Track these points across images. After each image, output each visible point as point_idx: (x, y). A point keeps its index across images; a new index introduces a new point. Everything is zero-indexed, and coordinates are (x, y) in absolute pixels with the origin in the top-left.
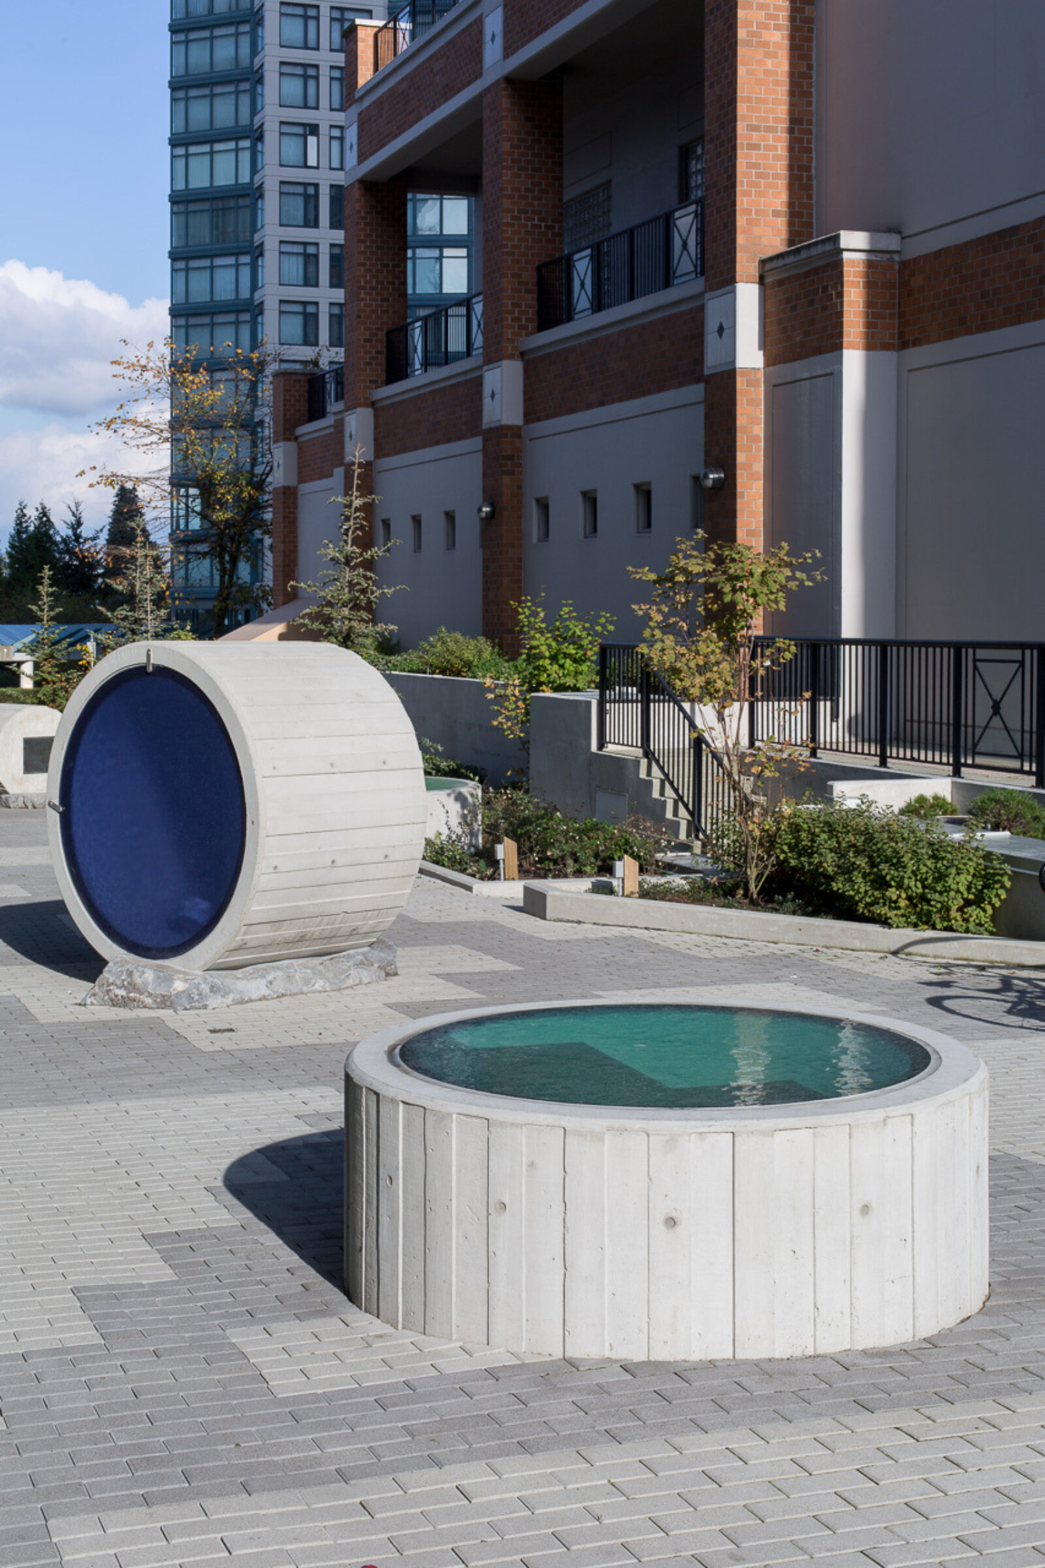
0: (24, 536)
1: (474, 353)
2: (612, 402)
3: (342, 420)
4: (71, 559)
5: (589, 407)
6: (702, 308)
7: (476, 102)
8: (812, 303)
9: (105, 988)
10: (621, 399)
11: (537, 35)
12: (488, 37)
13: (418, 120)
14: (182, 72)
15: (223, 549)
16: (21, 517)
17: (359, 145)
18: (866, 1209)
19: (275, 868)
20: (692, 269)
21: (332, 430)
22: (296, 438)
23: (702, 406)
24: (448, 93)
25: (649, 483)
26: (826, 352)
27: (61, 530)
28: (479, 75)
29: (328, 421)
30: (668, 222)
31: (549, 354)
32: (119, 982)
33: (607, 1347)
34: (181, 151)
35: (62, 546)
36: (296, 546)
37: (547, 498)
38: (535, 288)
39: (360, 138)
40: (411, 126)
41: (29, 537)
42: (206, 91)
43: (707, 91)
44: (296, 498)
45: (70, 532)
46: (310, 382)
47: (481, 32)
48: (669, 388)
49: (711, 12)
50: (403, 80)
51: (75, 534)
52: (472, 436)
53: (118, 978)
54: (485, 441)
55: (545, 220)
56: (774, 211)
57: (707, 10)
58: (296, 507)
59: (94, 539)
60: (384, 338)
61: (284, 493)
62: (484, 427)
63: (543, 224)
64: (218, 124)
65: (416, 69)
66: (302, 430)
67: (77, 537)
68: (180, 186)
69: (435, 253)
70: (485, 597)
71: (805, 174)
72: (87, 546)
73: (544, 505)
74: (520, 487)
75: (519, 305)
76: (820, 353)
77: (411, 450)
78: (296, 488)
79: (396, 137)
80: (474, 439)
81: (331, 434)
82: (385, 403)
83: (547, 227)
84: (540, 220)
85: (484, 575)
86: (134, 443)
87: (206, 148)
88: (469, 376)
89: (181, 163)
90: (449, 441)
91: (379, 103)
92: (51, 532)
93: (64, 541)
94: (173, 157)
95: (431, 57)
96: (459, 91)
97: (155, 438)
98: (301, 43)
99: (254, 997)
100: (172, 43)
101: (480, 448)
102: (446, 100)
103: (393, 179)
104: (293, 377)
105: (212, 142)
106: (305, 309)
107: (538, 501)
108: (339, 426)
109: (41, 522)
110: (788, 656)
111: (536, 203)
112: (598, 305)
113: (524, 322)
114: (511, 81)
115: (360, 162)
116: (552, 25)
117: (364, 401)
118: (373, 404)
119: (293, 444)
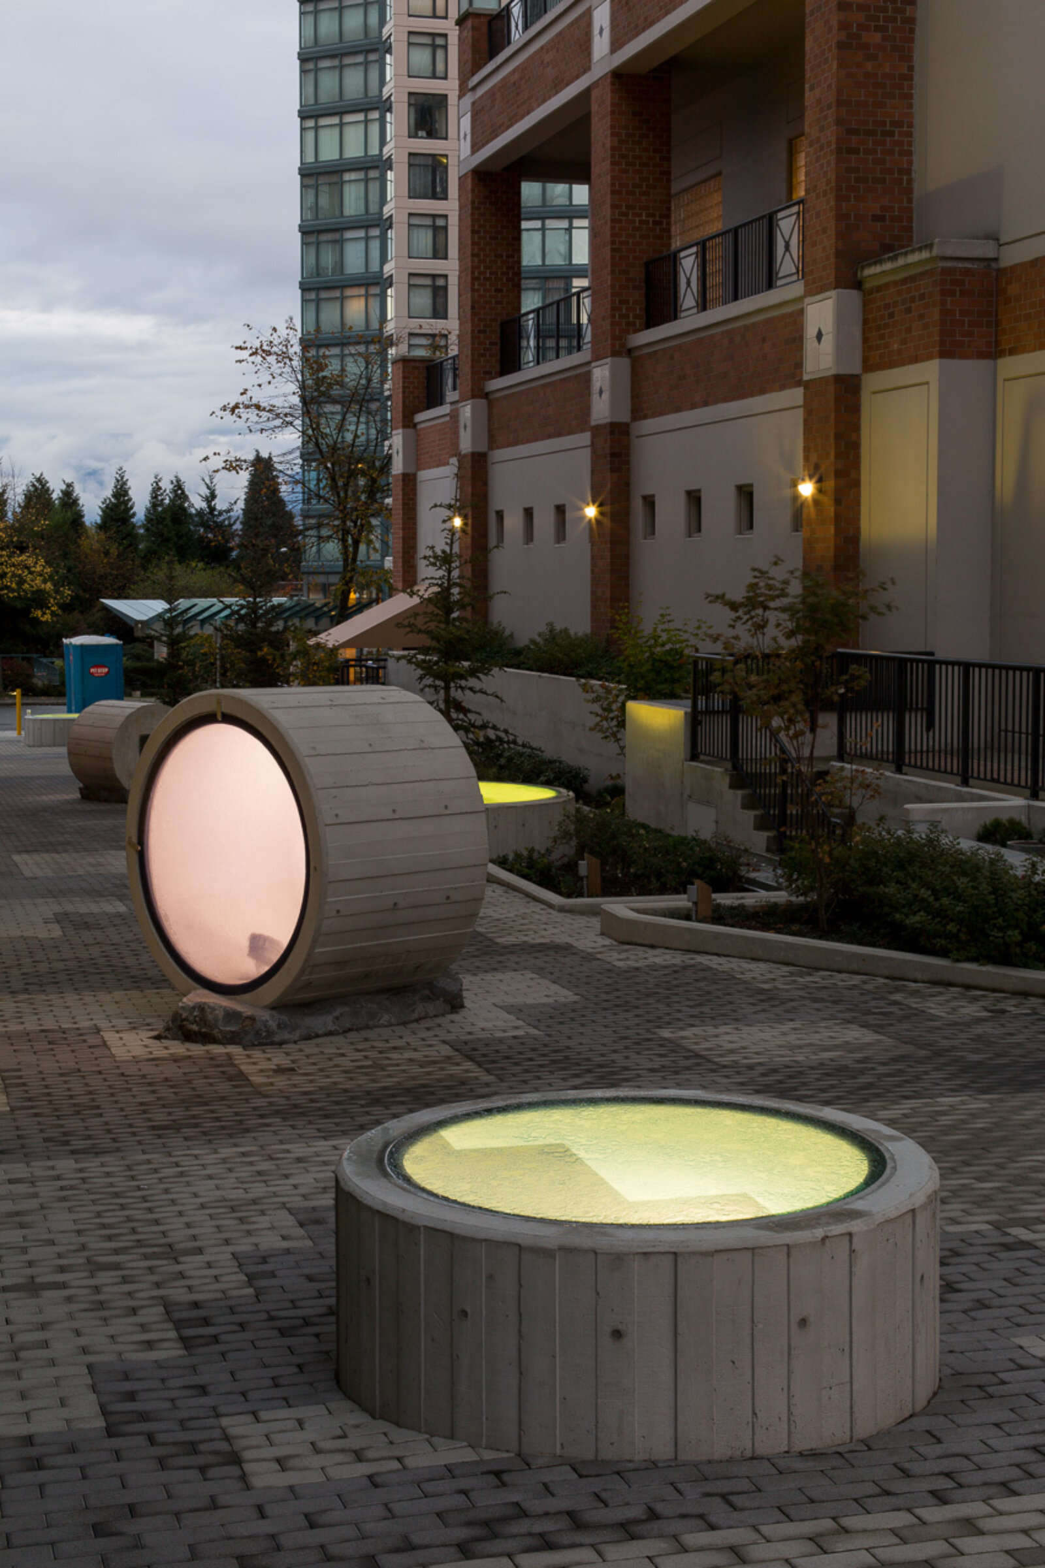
0: (160, 509)
1: (585, 347)
2: (715, 402)
3: (457, 410)
4: (205, 532)
5: (694, 406)
6: (801, 312)
7: (585, 95)
8: (909, 310)
9: (179, 1023)
10: (725, 400)
11: (644, 30)
12: (596, 30)
13: (528, 113)
14: (311, 43)
15: (346, 532)
16: (156, 490)
17: (473, 134)
18: (803, 1322)
19: (338, 911)
20: (794, 271)
21: (448, 419)
22: (415, 425)
23: (801, 410)
24: (559, 85)
25: (751, 485)
26: (922, 361)
27: (197, 502)
28: (587, 69)
29: (445, 409)
30: (771, 222)
31: (656, 352)
32: (191, 1018)
33: (558, 1446)
34: (310, 123)
35: (196, 519)
36: (415, 533)
37: (653, 496)
38: (643, 284)
39: (473, 128)
40: (522, 118)
41: (165, 511)
42: (336, 62)
43: (807, 94)
44: (415, 485)
45: (204, 505)
46: (428, 368)
47: (589, 25)
48: (771, 391)
49: (812, 13)
50: (514, 71)
51: (209, 506)
52: (582, 431)
53: (191, 1014)
54: (593, 437)
55: (653, 215)
56: (873, 216)
57: (807, 11)
58: (415, 494)
59: (228, 511)
60: (498, 329)
61: (404, 480)
62: (593, 423)
63: (651, 220)
64: (348, 95)
65: (527, 60)
66: (420, 417)
67: (212, 509)
68: (310, 158)
69: (564, 224)
70: (593, 593)
71: (905, 178)
72: (221, 518)
73: (650, 502)
74: (628, 484)
75: (627, 302)
76: (916, 362)
77: (523, 443)
78: (415, 475)
79: (508, 128)
80: (583, 434)
81: (447, 422)
82: (498, 395)
83: (655, 223)
84: (648, 215)
85: (593, 571)
86: (259, 427)
87: (335, 120)
88: (579, 371)
89: (310, 135)
90: (559, 435)
91: (491, 93)
92: (186, 505)
93: (200, 513)
94: (303, 129)
95: (542, 48)
96: (568, 84)
97: (278, 422)
98: (429, 13)
99: (320, 1032)
100: (301, 13)
101: (589, 443)
102: (557, 93)
103: (506, 169)
104: (412, 364)
105: (341, 114)
106: (434, 281)
107: (645, 498)
108: (454, 416)
109: (176, 495)
110: (863, 683)
111: (643, 198)
112: (703, 305)
113: (631, 319)
114: (618, 76)
115: (473, 152)
116: (658, 20)
117: (478, 393)
118: (486, 396)
119: (410, 431)
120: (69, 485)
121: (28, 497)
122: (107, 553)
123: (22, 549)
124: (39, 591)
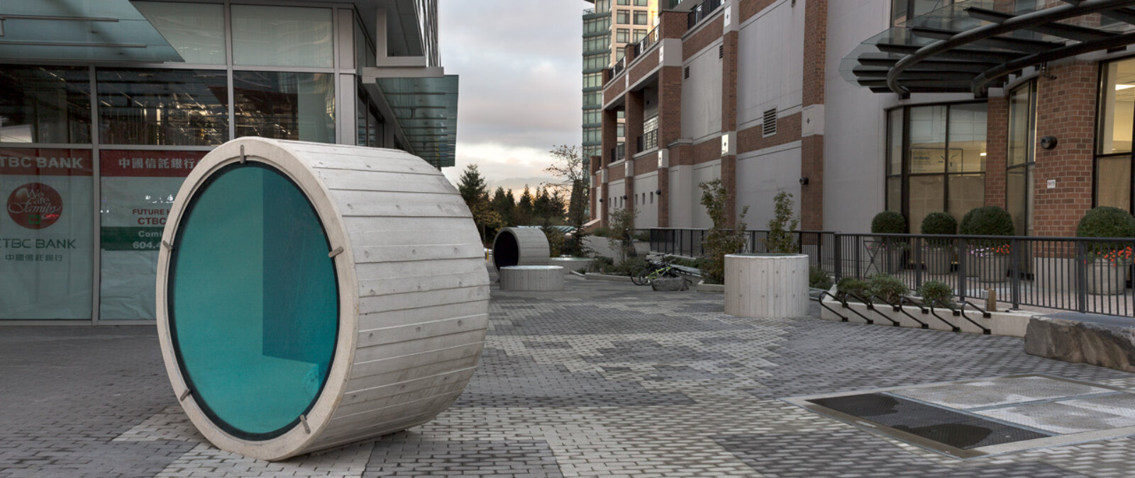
2: (647, 172)
3: (601, 171)
5: (644, 173)
6: (658, 153)
12: (626, 80)
23: (658, 175)
24: (620, 92)
26: (677, 165)
36: (596, 204)
38: (636, 142)
56: (671, 132)
62: (626, 176)
64: (598, 67)
65: (614, 84)
67: (556, 198)
68: (586, 86)
74: (633, 192)
75: (632, 147)
83: (640, 128)
84: (638, 126)
89: (586, 79)
93: (552, 199)
94: (584, 77)
95: (617, 82)
103: (613, 110)
104: (595, 158)
108: (601, 173)
113: (634, 151)
117: (631, 158)
118: (633, 159)
119: (594, 177)
120: (510, 190)
121: (497, 194)
122: (522, 212)
123: (493, 210)
124: (498, 223)
